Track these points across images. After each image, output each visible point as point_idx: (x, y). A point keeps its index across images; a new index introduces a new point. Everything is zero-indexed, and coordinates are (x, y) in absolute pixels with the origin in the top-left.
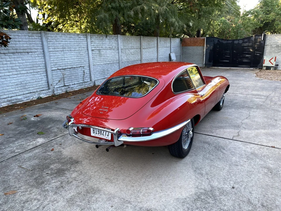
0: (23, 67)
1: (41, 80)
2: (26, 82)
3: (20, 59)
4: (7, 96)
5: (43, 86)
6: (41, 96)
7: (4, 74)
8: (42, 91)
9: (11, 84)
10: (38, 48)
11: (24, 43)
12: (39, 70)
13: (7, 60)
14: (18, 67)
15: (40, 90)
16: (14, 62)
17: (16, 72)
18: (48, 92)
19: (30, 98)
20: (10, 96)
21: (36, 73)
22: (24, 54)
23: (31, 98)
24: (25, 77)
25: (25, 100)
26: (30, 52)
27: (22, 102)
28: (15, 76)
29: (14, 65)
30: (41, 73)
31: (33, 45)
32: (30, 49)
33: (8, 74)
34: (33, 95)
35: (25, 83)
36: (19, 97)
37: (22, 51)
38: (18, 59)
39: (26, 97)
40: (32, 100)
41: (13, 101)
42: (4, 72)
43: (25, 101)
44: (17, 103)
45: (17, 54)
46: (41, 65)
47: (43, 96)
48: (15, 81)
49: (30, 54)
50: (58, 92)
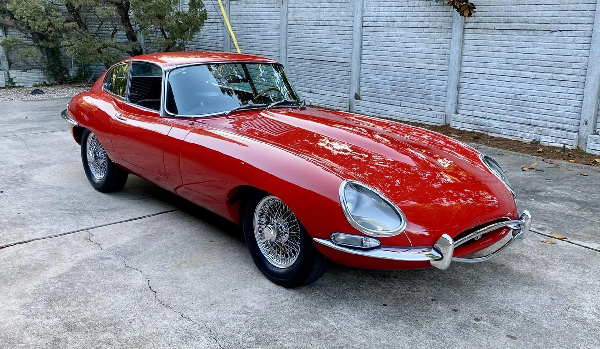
0: (530, 64)
1: (563, 102)
2: (527, 98)
3: (530, 44)
4: (483, 114)
5: (565, 119)
6: (543, 138)
7: (489, 69)
8: (558, 129)
9: (496, 93)
10: (580, 22)
11: (546, 9)
12: (566, 77)
13: (503, 44)
14: (518, 61)
15: (554, 127)
16: (515, 49)
17: (513, 71)
18: (564, 136)
19: (517, 134)
20: (489, 115)
21: (555, 83)
22: (540, 33)
23: (519, 135)
24: (527, 86)
25: (506, 134)
26: (556, 31)
27: (498, 135)
28: (509, 79)
29: (512, 55)
30: (571, 84)
31: (569, 14)
32: (558, 22)
33: (497, 71)
34: (525, 131)
35: (523, 98)
36: (496, 124)
37: (536, 26)
38: (524, 44)
39: (508, 127)
40: (520, 140)
41: (483, 127)
42: (490, 66)
43: (505, 137)
44: (489, 134)
45: (525, 32)
46: (574, 65)
47: (547, 140)
48: (504, 89)
49: (555, 34)
50: (597, 148)
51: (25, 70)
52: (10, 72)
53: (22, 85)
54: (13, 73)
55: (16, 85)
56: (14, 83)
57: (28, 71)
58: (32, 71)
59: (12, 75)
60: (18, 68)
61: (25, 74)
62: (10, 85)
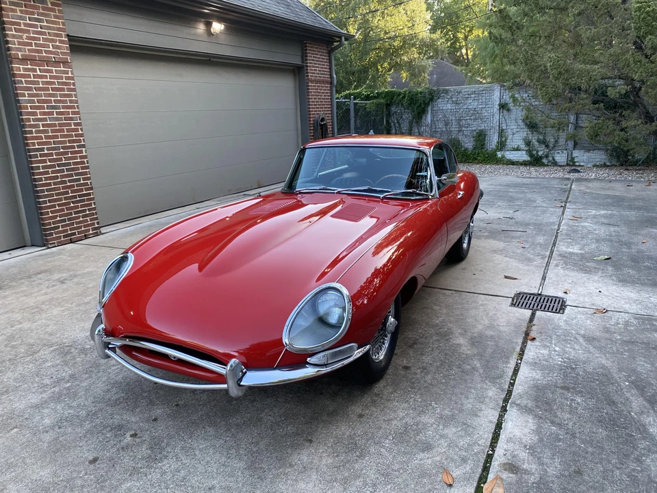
51: (589, 151)
52: (574, 152)
53: (582, 164)
54: (576, 153)
55: (577, 164)
56: (575, 162)
57: (592, 151)
58: (595, 152)
59: (574, 155)
60: (583, 148)
61: (587, 154)
62: (571, 164)
